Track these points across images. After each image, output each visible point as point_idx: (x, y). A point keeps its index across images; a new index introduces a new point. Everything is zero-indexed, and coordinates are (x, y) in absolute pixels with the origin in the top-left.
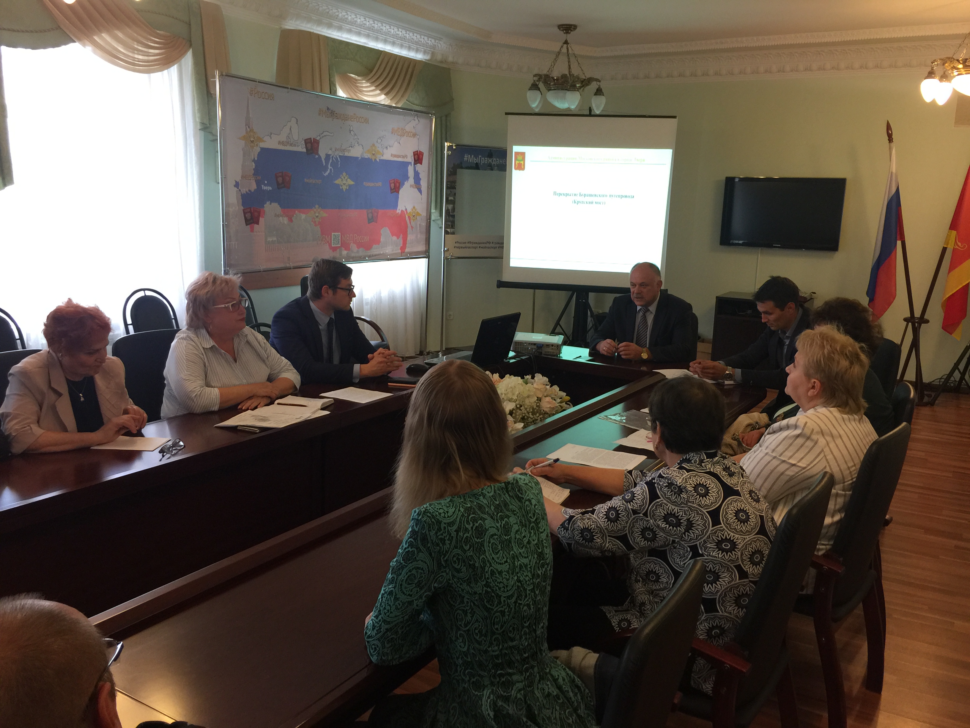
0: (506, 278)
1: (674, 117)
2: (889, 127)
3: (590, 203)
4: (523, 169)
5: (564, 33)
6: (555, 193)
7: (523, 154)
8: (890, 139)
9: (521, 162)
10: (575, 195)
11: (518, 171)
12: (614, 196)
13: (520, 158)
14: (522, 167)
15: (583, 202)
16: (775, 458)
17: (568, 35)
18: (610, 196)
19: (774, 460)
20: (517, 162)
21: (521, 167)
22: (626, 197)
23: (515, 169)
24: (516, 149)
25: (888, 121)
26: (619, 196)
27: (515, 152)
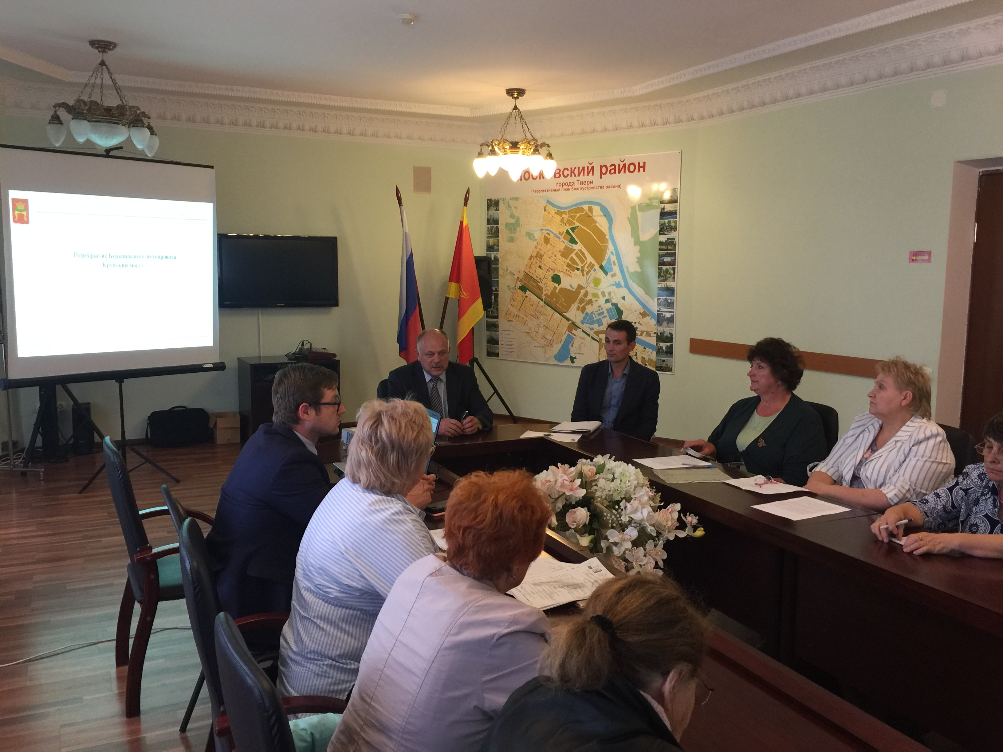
0: (14, 374)
1: (212, 167)
2: (397, 191)
3: (123, 266)
4: (27, 222)
5: (99, 51)
6: (76, 255)
7: (25, 202)
8: (400, 204)
9: (23, 213)
10: (103, 256)
11: (19, 225)
12: (152, 257)
13: (20, 206)
14: (26, 219)
15: (114, 266)
16: (933, 462)
17: (105, 54)
18: (148, 257)
19: (933, 464)
20: (17, 212)
21: (23, 219)
22: (167, 257)
23: (15, 222)
24: (13, 194)
25: (397, 186)
26: (159, 257)
27: (13, 199)
